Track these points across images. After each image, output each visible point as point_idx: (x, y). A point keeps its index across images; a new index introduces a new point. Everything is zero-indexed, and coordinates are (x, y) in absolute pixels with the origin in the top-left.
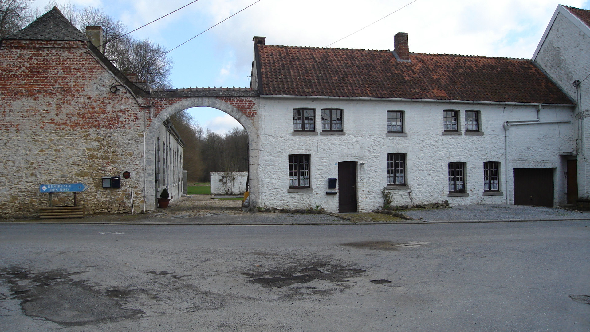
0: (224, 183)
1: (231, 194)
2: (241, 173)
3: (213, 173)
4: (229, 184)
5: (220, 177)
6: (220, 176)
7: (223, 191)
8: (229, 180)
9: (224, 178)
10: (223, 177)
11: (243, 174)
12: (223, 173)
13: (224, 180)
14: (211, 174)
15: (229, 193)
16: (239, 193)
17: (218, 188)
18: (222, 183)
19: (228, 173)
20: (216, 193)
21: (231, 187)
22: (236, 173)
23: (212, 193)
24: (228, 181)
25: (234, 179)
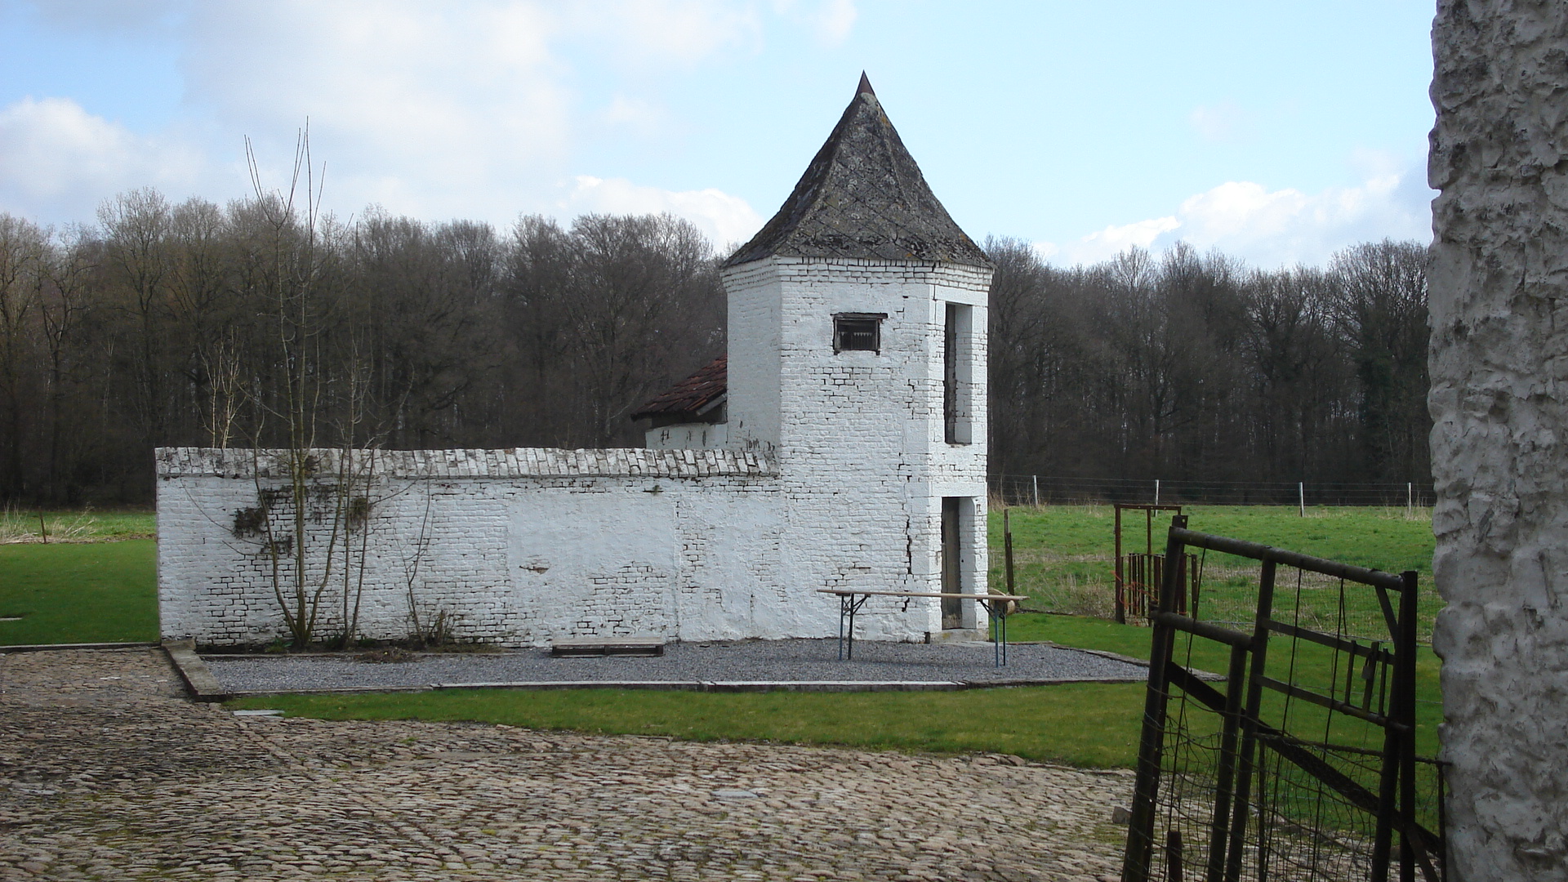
0: (276, 548)
1: (341, 644)
2: (417, 461)
3: (172, 459)
4: (315, 559)
5: (246, 495)
6: (238, 486)
7: (268, 619)
8: (317, 517)
9: (279, 506)
10: (268, 498)
11: (442, 470)
12: (262, 464)
13: (280, 523)
14: (161, 467)
15: (320, 632)
16: (402, 631)
17: (223, 586)
18: (253, 545)
19: (310, 463)
20: (202, 628)
21: (334, 584)
22: (383, 462)
23: (167, 631)
24: (309, 526)
25: (359, 512)
